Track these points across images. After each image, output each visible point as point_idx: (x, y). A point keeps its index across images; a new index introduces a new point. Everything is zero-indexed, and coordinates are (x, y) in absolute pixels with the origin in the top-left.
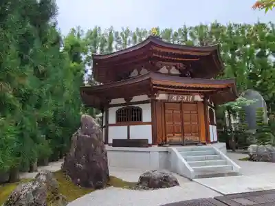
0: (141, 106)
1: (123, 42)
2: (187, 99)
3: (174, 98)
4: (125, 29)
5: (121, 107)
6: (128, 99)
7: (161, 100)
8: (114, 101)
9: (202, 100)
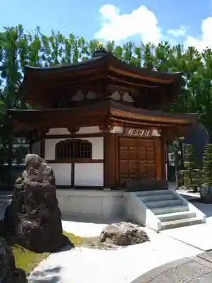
0: (90, 140)
1: (52, 50)
2: (144, 134)
3: (131, 132)
4: (56, 34)
5: (64, 139)
6: (73, 130)
7: (116, 134)
8: (53, 131)
9: (159, 135)
